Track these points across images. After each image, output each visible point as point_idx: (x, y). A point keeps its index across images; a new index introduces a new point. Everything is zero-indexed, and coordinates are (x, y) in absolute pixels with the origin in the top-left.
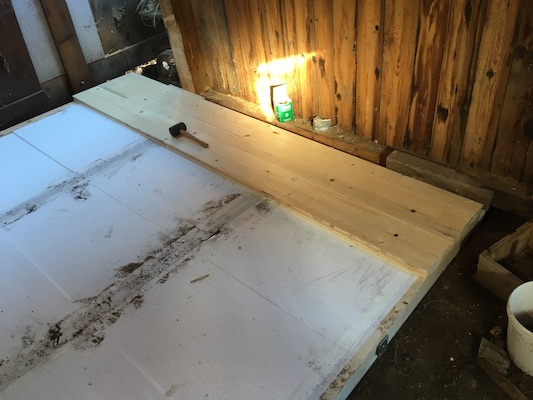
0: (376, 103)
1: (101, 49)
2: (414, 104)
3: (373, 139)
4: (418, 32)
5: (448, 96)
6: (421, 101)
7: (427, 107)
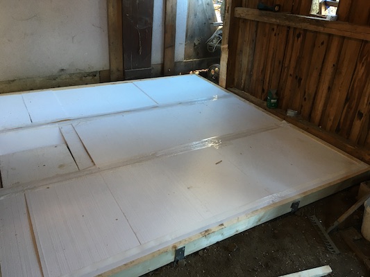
0: (325, 105)
1: (183, 57)
2: (345, 108)
3: (319, 126)
4: (355, 70)
5: (365, 106)
6: (350, 107)
7: (353, 110)
